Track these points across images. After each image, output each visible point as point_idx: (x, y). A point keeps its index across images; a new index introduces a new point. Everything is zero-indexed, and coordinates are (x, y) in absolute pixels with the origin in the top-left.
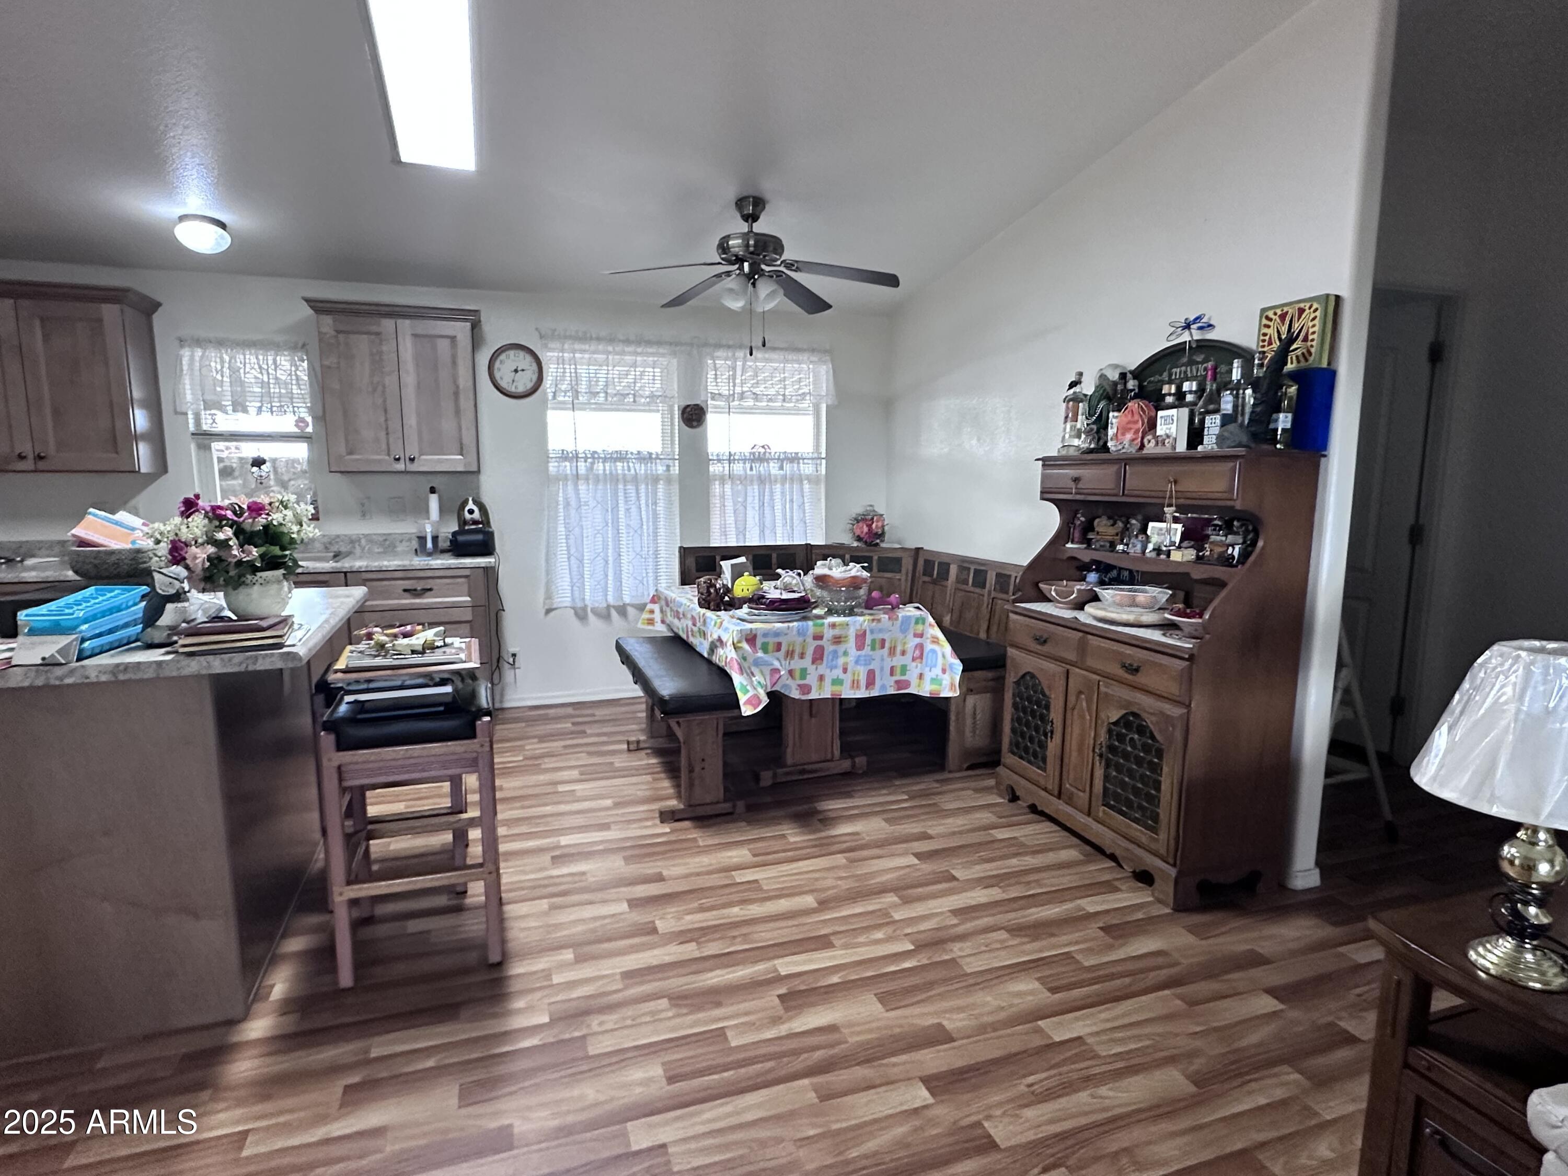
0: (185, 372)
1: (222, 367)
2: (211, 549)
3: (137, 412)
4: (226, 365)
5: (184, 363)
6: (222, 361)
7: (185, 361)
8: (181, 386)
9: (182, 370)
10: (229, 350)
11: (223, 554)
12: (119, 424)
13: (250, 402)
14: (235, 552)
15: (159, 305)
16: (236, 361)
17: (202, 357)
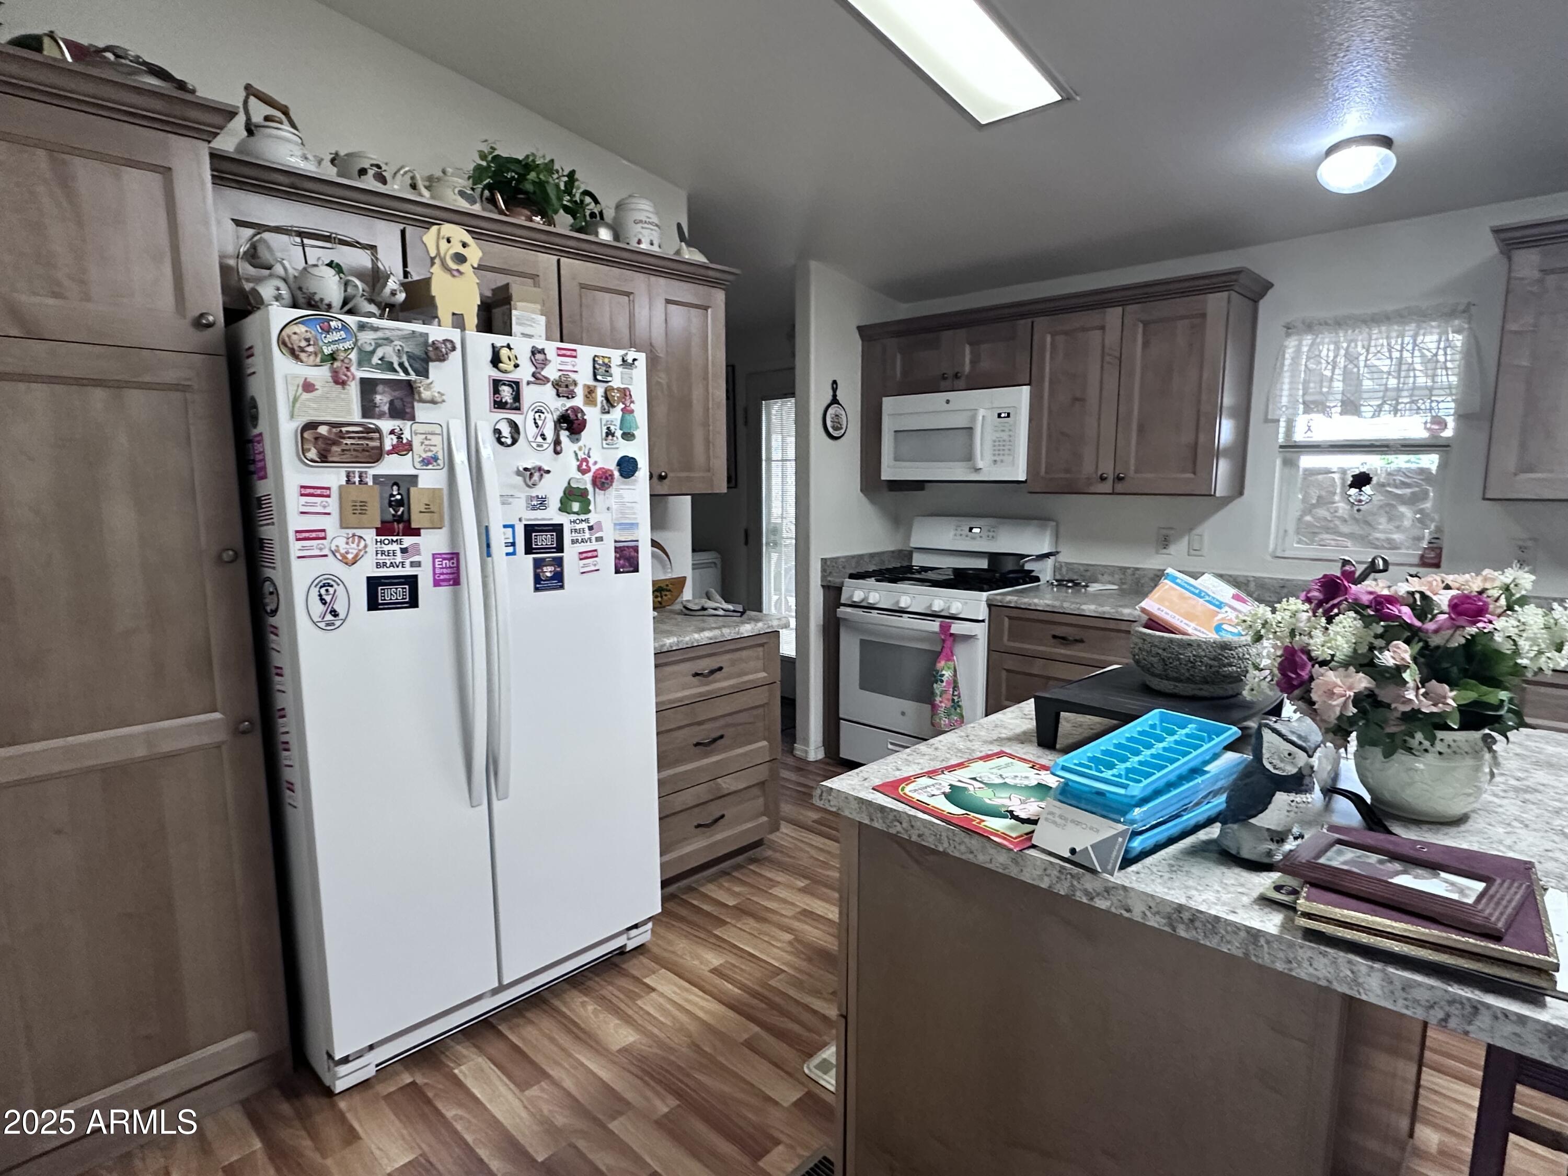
0: (1286, 368)
1: (1336, 357)
2: (1362, 682)
3: (1224, 422)
4: (1342, 352)
5: (1287, 356)
6: (1337, 349)
7: (1289, 353)
8: (1278, 386)
9: (1283, 365)
10: (1350, 332)
11: (1385, 695)
12: (1202, 438)
13: (1365, 399)
14: (1411, 695)
15: (1272, 285)
16: (1356, 346)
17: (1312, 345)
